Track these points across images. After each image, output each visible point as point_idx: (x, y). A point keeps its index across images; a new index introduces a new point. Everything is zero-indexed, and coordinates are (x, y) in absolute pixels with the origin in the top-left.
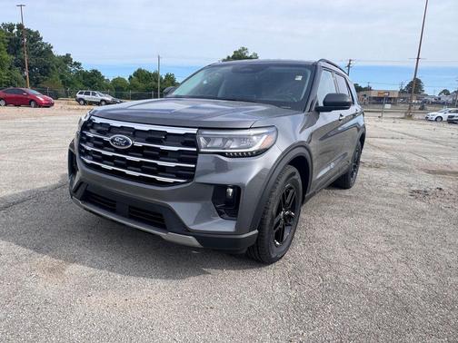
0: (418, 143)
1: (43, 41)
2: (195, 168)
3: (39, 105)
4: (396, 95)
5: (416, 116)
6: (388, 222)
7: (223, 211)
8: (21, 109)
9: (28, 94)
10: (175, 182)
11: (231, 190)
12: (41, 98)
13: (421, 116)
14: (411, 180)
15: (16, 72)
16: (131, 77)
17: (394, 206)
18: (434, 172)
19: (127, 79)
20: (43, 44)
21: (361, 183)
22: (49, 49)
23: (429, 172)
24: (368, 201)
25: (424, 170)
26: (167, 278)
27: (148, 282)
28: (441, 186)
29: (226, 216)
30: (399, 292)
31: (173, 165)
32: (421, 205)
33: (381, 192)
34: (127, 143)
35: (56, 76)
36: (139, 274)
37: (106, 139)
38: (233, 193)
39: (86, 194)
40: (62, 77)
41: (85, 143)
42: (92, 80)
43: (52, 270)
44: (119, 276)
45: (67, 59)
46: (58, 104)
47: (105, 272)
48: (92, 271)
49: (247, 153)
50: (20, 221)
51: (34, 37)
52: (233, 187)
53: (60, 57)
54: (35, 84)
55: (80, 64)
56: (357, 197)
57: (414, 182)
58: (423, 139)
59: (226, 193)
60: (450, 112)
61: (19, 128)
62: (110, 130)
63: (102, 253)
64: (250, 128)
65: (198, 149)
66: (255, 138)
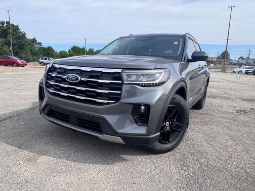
0: (232, 84)
1: (21, 30)
2: (121, 94)
3: (18, 65)
4: (215, 60)
5: (228, 71)
6: (228, 128)
7: (138, 120)
8: (8, 67)
9: (12, 59)
10: (108, 103)
11: (143, 107)
12: (19, 61)
13: (230, 71)
14: (234, 104)
15: (5, 48)
16: (69, 51)
17: (230, 119)
18: (246, 100)
19: (67, 52)
20: (20, 32)
21: (207, 106)
22: (24, 35)
23: (243, 100)
24: (214, 116)
25: (240, 99)
26: (103, 164)
27: (92, 166)
28: (253, 107)
29: (140, 124)
30: (249, 170)
31: (107, 92)
32: (244, 118)
33: (219, 111)
34: (77, 79)
35: (28, 50)
36: (85, 162)
37: (63, 77)
38: (145, 109)
39: (50, 111)
40: (31, 50)
41: (50, 80)
42: (48, 52)
43: (29, 160)
44: (73, 163)
45: (34, 41)
46: (29, 65)
47: (63, 161)
48: (55, 160)
49: (153, 84)
50: (8, 130)
51: (16, 29)
52: (145, 105)
53: (30, 40)
54: (16, 54)
55: (41, 43)
56: (207, 114)
57: (236, 105)
58: (234, 82)
59: (140, 109)
60: (246, 68)
61: (7, 77)
62: (66, 71)
63: (61, 148)
64: (154, 69)
65: (123, 82)
66: (157, 75)
